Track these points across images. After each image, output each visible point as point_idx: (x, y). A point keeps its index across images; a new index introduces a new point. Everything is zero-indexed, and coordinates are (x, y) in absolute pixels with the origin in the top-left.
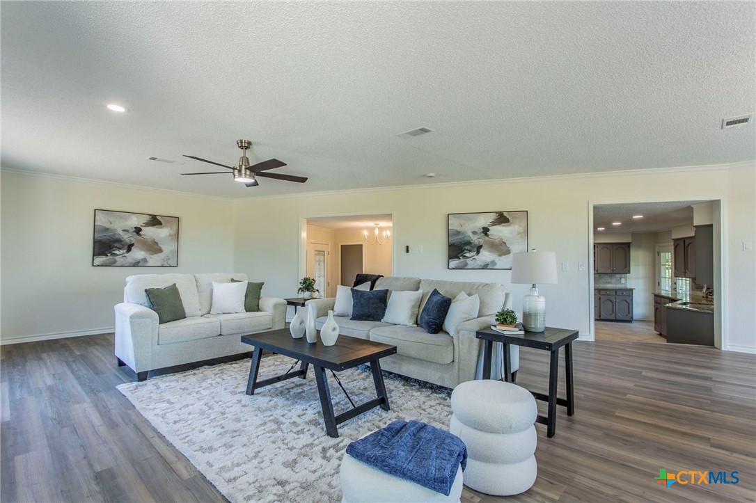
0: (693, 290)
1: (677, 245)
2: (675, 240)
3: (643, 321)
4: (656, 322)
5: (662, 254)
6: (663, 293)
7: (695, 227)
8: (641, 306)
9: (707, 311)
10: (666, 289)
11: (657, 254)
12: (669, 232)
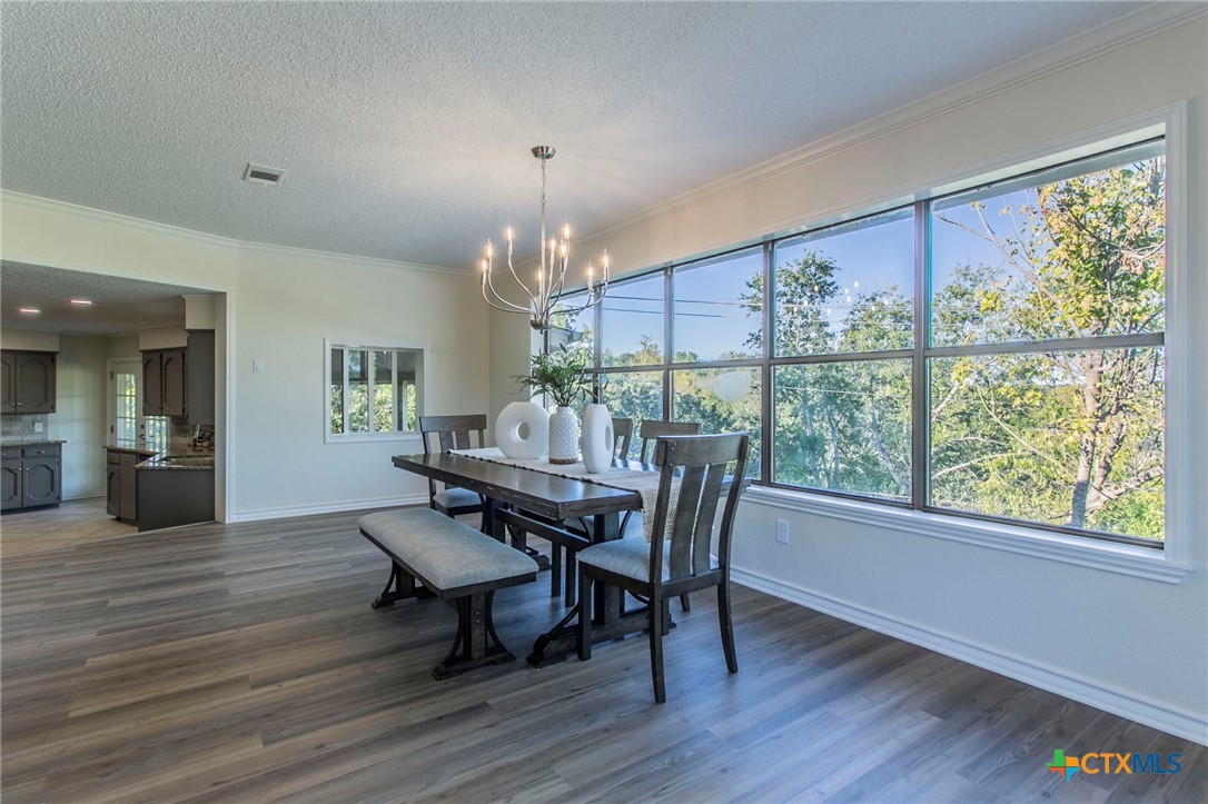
0: (172, 435)
1: (150, 361)
2: (145, 352)
3: (83, 499)
4: (109, 498)
5: (119, 376)
6: (120, 445)
7: (188, 331)
8: (78, 471)
9: (204, 467)
10: (125, 437)
11: (109, 376)
12: (135, 338)
